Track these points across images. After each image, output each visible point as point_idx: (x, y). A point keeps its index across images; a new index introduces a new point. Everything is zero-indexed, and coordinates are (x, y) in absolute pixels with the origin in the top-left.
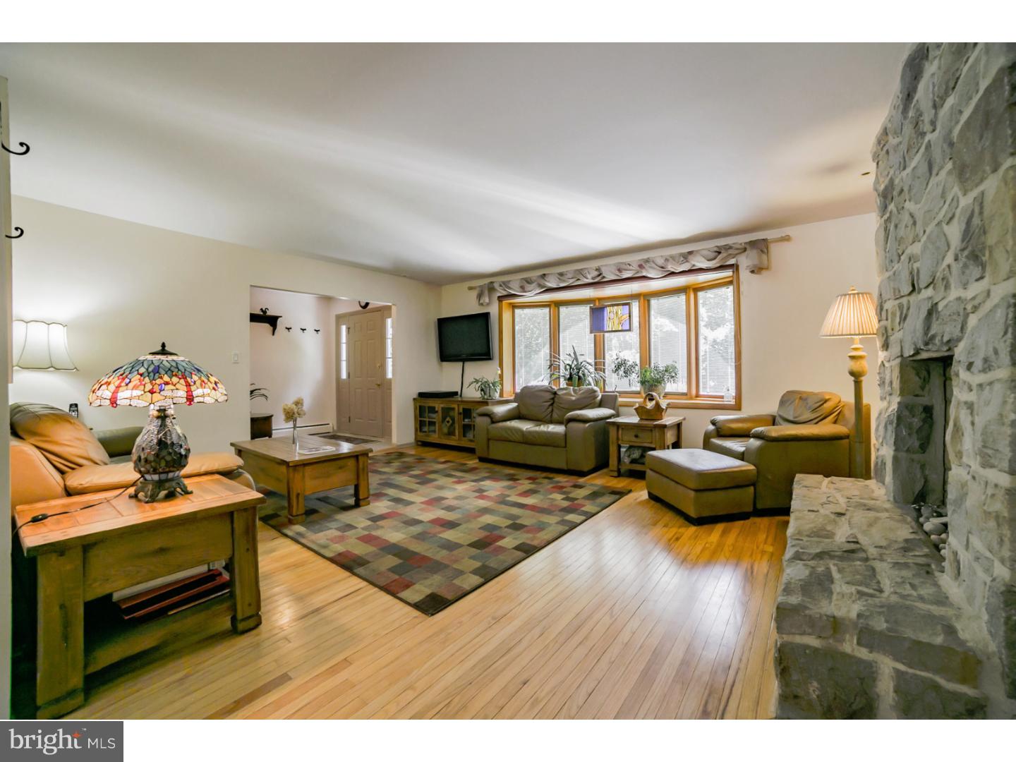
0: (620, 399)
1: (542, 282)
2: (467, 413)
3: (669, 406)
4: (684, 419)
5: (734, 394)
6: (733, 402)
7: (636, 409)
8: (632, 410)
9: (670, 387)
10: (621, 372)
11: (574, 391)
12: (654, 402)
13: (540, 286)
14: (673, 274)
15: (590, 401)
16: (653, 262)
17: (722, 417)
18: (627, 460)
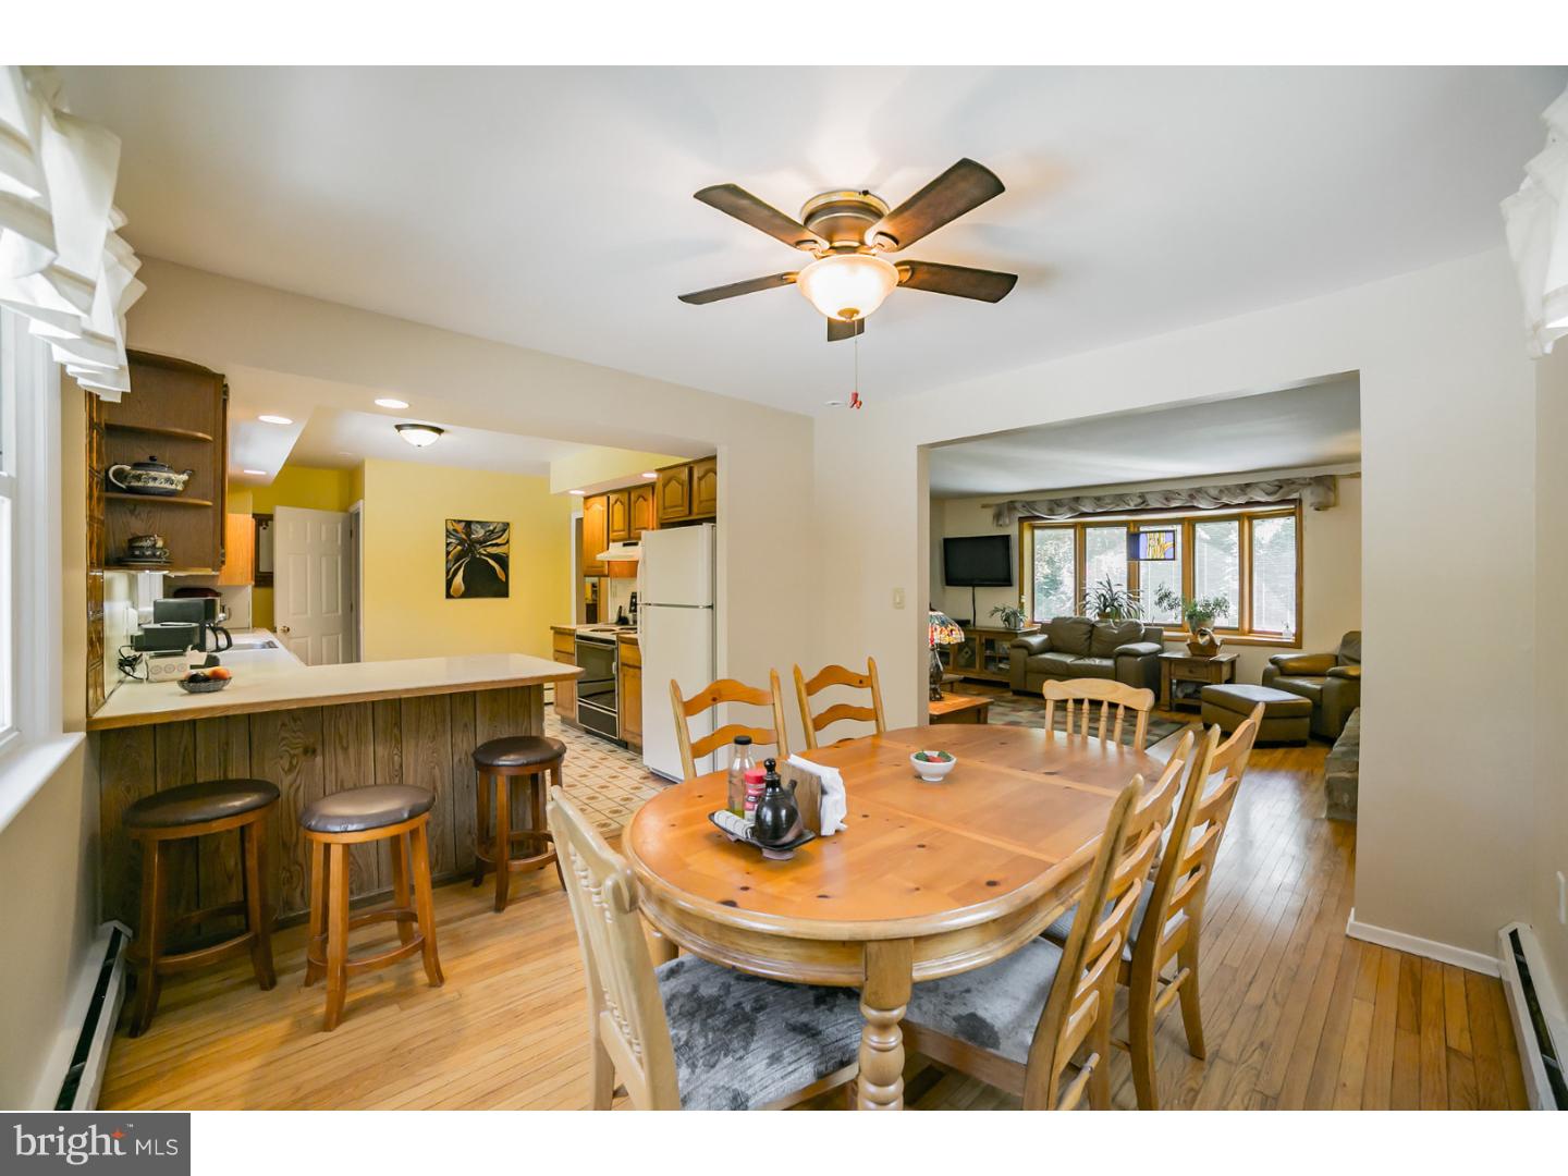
0: (1165, 633)
1: (1074, 505)
2: (990, 644)
3: (1224, 642)
4: (1238, 656)
5: (1294, 631)
6: (1292, 640)
7: (1188, 645)
8: (1184, 646)
9: (1220, 621)
10: (1165, 604)
11: (1115, 623)
12: (1207, 637)
13: (1072, 510)
14: (1226, 506)
15: (1134, 633)
16: (1206, 492)
17: (1284, 656)
18: (1180, 695)
